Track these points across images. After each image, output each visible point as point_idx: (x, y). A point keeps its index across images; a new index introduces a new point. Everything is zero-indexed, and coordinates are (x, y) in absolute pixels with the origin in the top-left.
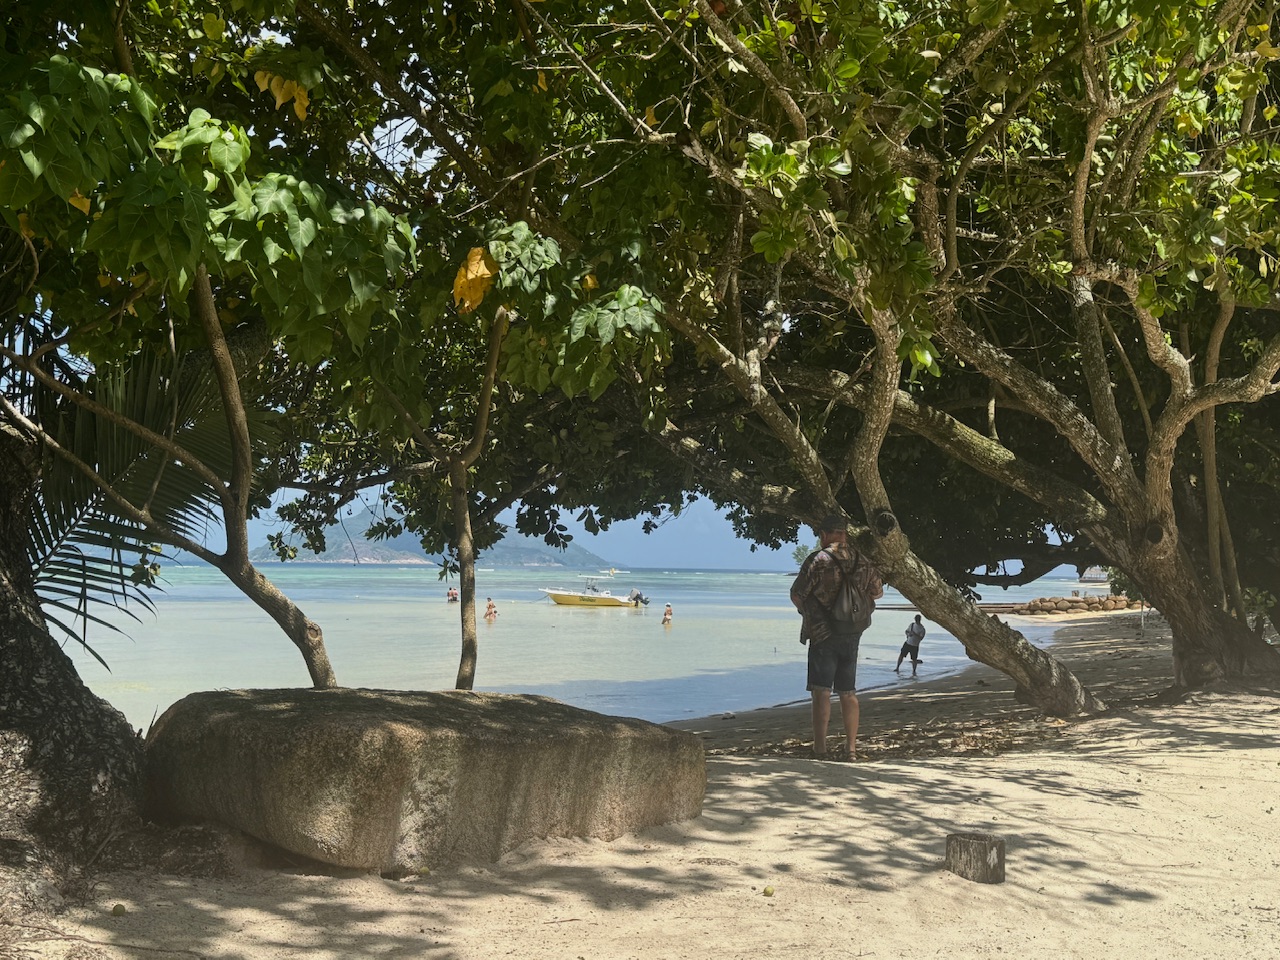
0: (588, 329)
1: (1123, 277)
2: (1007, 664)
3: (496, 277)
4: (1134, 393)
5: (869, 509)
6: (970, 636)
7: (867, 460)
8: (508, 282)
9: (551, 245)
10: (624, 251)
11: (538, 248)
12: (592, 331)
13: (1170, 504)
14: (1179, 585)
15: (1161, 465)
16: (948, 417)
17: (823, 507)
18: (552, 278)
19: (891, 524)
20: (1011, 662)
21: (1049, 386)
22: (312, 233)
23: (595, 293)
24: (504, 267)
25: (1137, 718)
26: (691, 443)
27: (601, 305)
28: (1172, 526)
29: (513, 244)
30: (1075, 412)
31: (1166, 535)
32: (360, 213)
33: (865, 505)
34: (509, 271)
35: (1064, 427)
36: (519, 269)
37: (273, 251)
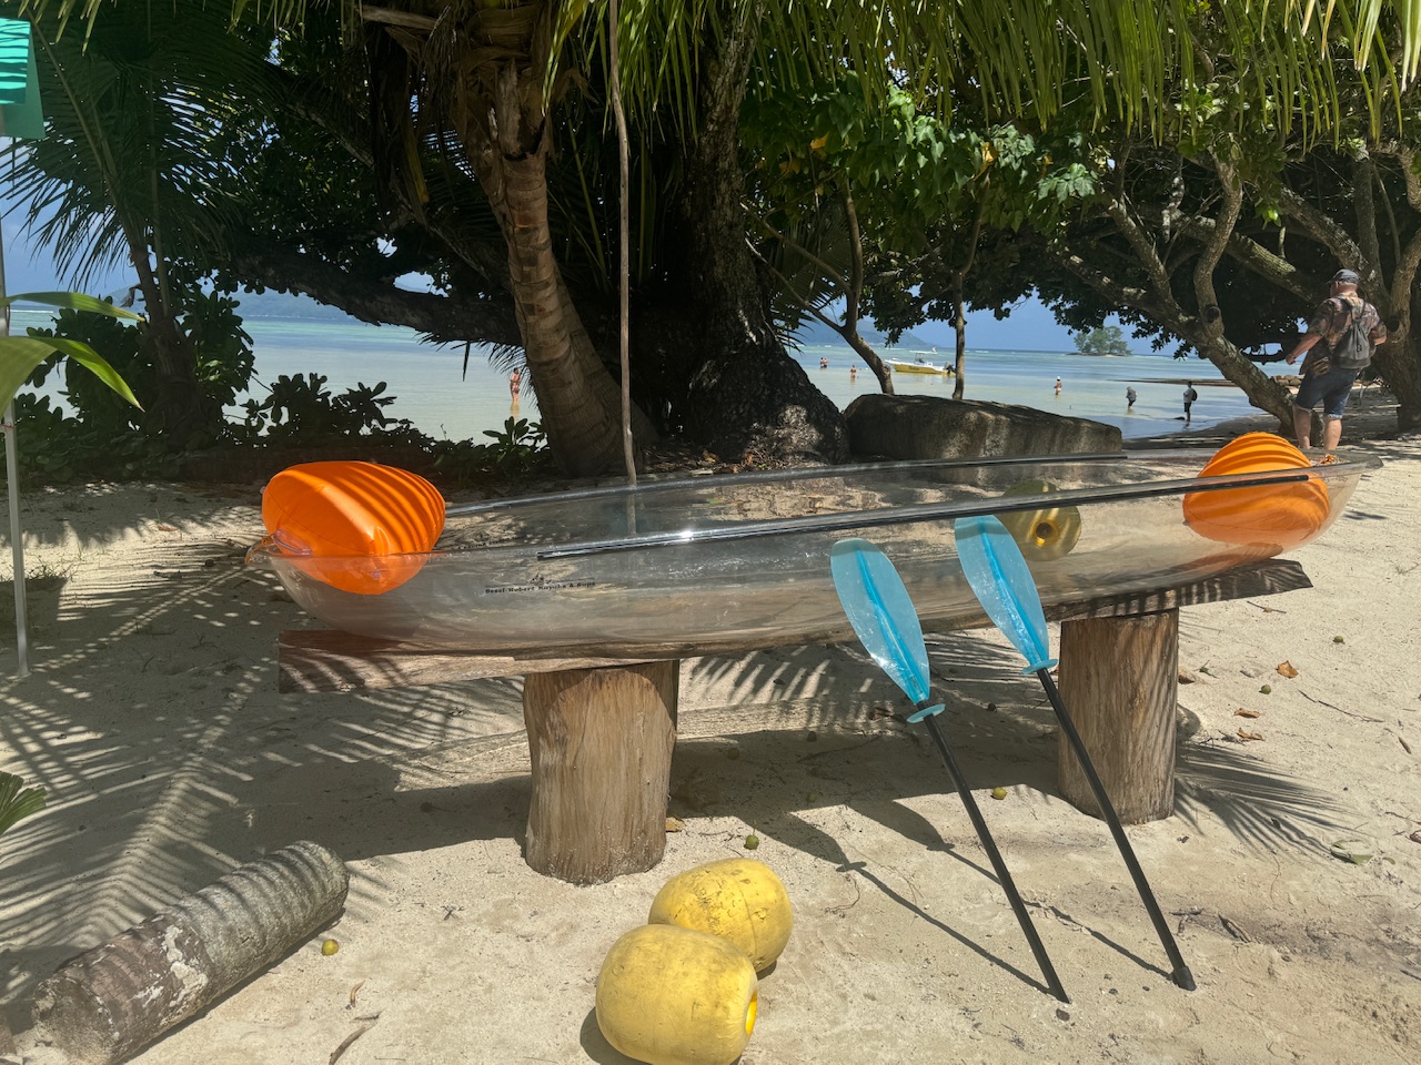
0: (1049, 191)
1: (1400, 151)
2: (1277, 410)
3: (996, 160)
4: (1389, 222)
5: (1202, 304)
6: (1254, 390)
7: (1205, 273)
8: (1003, 164)
9: (1029, 139)
10: (1071, 141)
11: (1022, 141)
12: (1053, 193)
13: (1408, 305)
14: (1405, 361)
15: (1405, 277)
16: (1250, 240)
17: (1164, 303)
18: (1027, 161)
19: (1216, 315)
20: (1280, 408)
21: (1329, 221)
22: (943, 149)
23: (1051, 168)
24: (1001, 155)
25: (1365, 446)
26: (1076, 259)
27: (1059, 175)
28: (1407, 320)
29: (1008, 140)
30: (1346, 239)
31: (1401, 326)
32: (963, 136)
33: (1200, 302)
34: (1004, 157)
35: (1336, 249)
36: (1010, 156)
37: (922, 161)
